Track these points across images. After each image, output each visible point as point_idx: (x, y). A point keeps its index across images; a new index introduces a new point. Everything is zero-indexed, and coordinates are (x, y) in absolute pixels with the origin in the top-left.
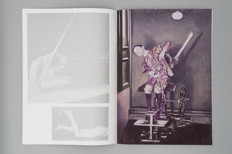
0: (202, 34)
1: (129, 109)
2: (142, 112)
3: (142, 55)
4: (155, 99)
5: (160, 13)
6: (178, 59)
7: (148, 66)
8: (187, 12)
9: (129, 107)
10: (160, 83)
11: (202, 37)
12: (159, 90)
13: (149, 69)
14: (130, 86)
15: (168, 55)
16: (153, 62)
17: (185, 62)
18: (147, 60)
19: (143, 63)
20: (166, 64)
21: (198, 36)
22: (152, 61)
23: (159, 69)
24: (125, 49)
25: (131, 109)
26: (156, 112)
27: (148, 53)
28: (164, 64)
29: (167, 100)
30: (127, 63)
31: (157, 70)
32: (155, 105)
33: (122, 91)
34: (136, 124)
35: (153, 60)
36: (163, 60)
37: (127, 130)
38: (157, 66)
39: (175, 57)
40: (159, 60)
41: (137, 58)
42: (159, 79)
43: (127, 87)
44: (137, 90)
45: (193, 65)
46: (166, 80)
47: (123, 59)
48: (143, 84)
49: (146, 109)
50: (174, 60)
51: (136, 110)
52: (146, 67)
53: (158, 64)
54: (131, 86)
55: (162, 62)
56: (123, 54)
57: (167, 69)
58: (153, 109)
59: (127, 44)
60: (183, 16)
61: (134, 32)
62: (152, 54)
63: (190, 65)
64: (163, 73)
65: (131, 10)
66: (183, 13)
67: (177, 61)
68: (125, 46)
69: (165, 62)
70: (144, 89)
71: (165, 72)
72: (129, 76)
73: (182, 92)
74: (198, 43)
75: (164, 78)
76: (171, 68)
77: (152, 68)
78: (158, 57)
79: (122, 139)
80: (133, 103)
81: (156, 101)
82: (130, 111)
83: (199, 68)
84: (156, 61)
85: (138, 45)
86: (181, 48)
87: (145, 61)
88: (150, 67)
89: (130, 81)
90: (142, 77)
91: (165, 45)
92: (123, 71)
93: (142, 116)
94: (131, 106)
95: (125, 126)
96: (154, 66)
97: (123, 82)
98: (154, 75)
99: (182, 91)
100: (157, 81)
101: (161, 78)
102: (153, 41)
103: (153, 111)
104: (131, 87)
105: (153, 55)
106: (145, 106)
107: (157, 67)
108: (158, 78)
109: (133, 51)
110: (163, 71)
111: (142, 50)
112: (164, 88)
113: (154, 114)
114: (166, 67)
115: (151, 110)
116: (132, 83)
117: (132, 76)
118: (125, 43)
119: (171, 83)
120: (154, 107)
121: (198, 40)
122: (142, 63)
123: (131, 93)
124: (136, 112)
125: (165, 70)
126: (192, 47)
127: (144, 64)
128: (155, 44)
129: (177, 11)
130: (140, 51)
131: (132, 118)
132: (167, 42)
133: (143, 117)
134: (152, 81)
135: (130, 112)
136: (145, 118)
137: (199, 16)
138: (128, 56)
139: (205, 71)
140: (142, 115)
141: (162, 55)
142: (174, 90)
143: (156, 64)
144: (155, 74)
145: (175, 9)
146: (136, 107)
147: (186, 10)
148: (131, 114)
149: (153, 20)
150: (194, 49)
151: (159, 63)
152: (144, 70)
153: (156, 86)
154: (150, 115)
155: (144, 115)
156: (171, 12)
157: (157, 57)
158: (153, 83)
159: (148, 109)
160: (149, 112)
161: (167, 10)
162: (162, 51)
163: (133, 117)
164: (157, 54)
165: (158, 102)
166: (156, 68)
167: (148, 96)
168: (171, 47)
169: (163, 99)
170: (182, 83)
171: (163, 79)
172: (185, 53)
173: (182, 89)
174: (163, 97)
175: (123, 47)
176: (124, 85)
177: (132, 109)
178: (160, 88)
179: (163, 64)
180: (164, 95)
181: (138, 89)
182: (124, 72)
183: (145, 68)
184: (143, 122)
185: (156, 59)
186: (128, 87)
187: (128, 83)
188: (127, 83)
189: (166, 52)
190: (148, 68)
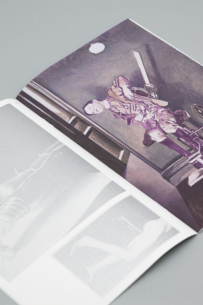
0: (147, 46)
1: (162, 175)
2: (182, 165)
3: (103, 109)
4: (178, 139)
5: (74, 59)
6: (152, 84)
7: (126, 114)
8: (104, 38)
9: (158, 173)
10: (163, 120)
11: (153, 48)
12: (172, 128)
13: (130, 116)
14: (130, 152)
15: (136, 89)
16: (127, 106)
17: (164, 82)
18: (116, 109)
19: (115, 116)
20: (145, 98)
21: (146, 50)
22: (124, 106)
23: (143, 108)
24: (74, 122)
25: (163, 172)
26: (199, 152)
27: (109, 102)
28: (142, 100)
29: (194, 131)
30: (94, 132)
31: (142, 111)
32: (188, 146)
33: (127, 167)
34: (191, 183)
35: (124, 104)
36: (135, 96)
37: (189, 201)
38: (136, 107)
39: (146, 85)
40: (130, 100)
41: (101, 117)
42: (156, 116)
43: (126, 156)
44: (144, 148)
45: (176, 78)
46: (165, 113)
47: (85, 133)
48: (143, 135)
49: (183, 157)
50: (149, 89)
51: (172, 168)
52: (124, 117)
53: (136, 105)
54: (130, 150)
55: (137, 99)
56: (78, 129)
57: (152, 102)
58: (192, 152)
59: (70, 114)
60: (104, 44)
61: (63, 96)
62: (114, 99)
63: (173, 81)
64: (152, 109)
65: (34, 80)
66: (100, 42)
67: (153, 87)
68: (70, 119)
69: (141, 97)
70: (152, 139)
71: (154, 106)
72: (115, 142)
73: (201, 112)
74: (155, 55)
75: (160, 113)
76: (156, 98)
77: (133, 112)
78: (126, 97)
79: (197, 218)
80: (157, 165)
81: (184, 140)
82: (164, 177)
83: (188, 77)
84: (129, 103)
85: (86, 103)
86: (141, 73)
87: (115, 111)
88: (129, 113)
89: (123, 146)
90: (133, 130)
91: (118, 82)
92: (100, 145)
93: (188, 168)
94: (159, 170)
95: (181, 198)
96: (132, 109)
97: (116, 156)
98: (144, 118)
99: (199, 111)
100: (157, 121)
101: (157, 114)
102: (99, 88)
103: (194, 153)
104: (132, 151)
105: (117, 100)
106: (176, 155)
107: (138, 108)
108: (154, 118)
109: (86, 114)
110: (150, 106)
111: (96, 104)
112: (174, 122)
113: (200, 156)
114: (149, 101)
115: (190, 155)
116: (128, 145)
117: (118, 139)
118: (66, 116)
119: (176, 112)
120: (188, 148)
121: (151, 53)
122: (113, 116)
123: (141, 157)
124: (174, 170)
125: (151, 105)
126: (152, 64)
127: (117, 115)
128: (105, 88)
129: (90, 44)
130: (96, 107)
131: (179, 181)
132: (118, 78)
133: (190, 168)
134: (150, 124)
135: (167, 177)
136: (194, 168)
137: (122, 33)
138: (88, 124)
139: (197, 74)
140: (186, 168)
141: (128, 93)
142: (189, 116)
143: (132, 106)
144: (144, 116)
145: (86, 44)
146: (167, 165)
147: (99, 37)
148: (171, 179)
149: (73, 70)
150: (157, 64)
151: (135, 103)
152: (126, 122)
153: (161, 126)
154: (196, 161)
155: (189, 165)
156: (85, 50)
157: (124, 99)
158: (154, 125)
159: (185, 156)
160: (190, 158)
161: (77, 51)
162: (122, 89)
163: (178, 178)
164: (120, 95)
165: (188, 140)
166: (137, 110)
167: (168, 142)
168: (128, 80)
169: (190, 134)
170: (189, 103)
171: (161, 115)
172: (152, 74)
173: (197, 109)
174: (186, 131)
175: (69, 122)
176: (120, 158)
177: (165, 171)
178: (170, 125)
179: (140, 100)
180: (185, 128)
181: (144, 146)
182: (103, 145)
183: (124, 119)
184: (199, 174)
185: (126, 102)
186: (129, 155)
187: (124, 150)
188: (122, 152)
189: (129, 88)
190: (128, 116)
